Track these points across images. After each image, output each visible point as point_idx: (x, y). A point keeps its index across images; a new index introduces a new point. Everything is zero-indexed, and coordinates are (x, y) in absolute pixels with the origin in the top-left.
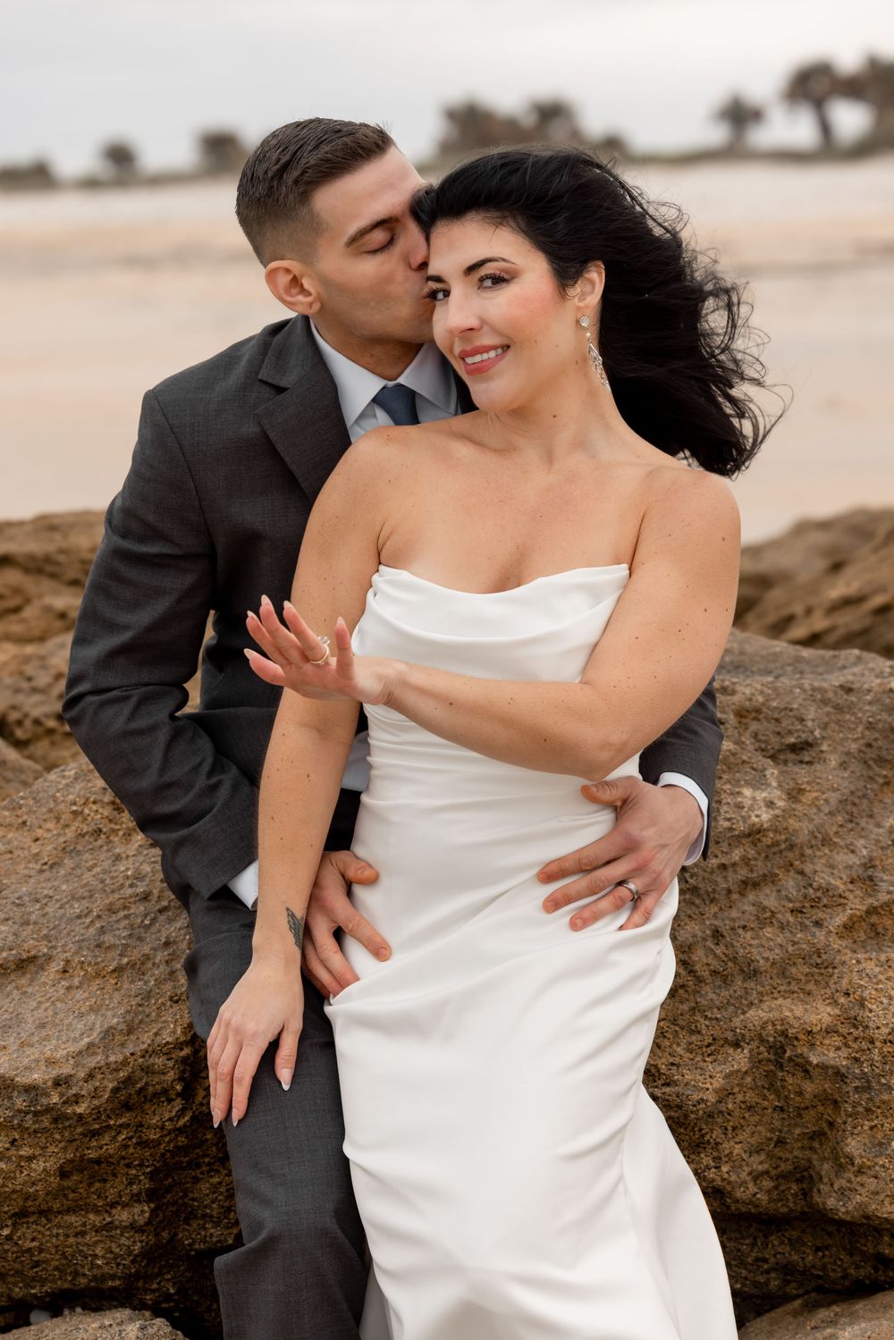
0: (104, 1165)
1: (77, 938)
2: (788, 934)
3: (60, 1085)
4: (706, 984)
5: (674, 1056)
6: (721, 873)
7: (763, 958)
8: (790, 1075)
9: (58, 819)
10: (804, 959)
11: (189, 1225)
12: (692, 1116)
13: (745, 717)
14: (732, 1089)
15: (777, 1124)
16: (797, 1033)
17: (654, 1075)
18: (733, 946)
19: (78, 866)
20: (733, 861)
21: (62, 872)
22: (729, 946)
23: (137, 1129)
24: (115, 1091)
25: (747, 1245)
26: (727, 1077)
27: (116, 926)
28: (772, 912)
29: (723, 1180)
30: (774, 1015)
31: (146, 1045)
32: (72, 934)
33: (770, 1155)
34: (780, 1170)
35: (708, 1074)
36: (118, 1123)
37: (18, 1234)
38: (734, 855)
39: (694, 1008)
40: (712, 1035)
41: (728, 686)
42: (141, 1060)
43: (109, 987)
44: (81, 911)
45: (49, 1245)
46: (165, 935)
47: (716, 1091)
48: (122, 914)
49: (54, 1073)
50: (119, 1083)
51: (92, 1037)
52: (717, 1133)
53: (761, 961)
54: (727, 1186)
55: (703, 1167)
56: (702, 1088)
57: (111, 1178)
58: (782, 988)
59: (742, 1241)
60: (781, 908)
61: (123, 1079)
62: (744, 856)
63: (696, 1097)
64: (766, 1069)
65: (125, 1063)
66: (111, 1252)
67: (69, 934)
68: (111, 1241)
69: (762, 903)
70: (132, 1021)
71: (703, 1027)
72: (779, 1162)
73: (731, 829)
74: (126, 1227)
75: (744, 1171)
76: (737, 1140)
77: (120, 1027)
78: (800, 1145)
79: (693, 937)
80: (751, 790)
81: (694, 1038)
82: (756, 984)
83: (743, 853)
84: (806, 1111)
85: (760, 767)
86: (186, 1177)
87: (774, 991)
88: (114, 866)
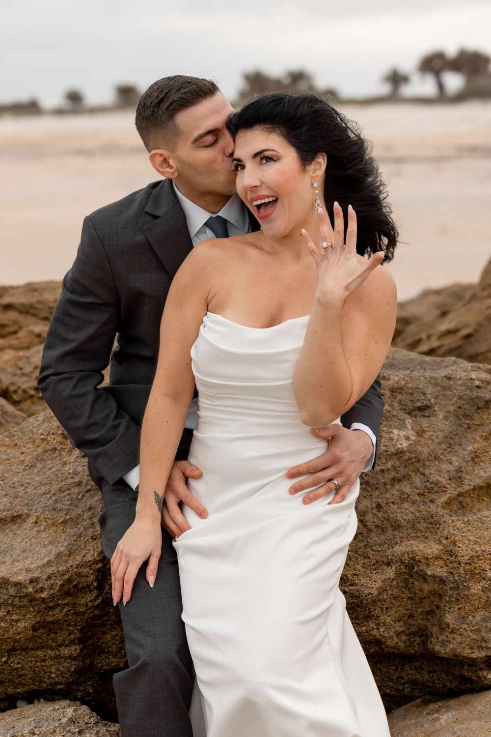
0: (56, 625)
1: (43, 505)
2: (416, 507)
3: (33, 582)
4: (373, 532)
5: (356, 570)
6: (381, 474)
7: (403, 519)
8: (416, 581)
9: (34, 442)
10: (424, 519)
11: (100, 657)
12: (365, 602)
13: (395, 392)
14: (386, 588)
15: (409, 606)
16: (420, 558)
17: (345, 580)
18: (387, 512)
19: (44, 467)
20: (387, 468)
21: (36, 470)
22: (385, 512)
23: (73, 606)
24: (62, 585)
26: (383, 581)
27: (63, 499)
28: (408, 495)
29: (381, 635)
30: (409, 549)
31: (78, 562)
32: (41, 503)
33: (405, 623)
34: (410, 630)
35: (373, 580)
36: (63, 603)
37: (11, 660)
38: (388, 464)
39: (366, 545)
40: (376, 559)
41: (386, 376)
42: (76, 570)
43: (59, 531)
44: (45, 491)
45: (27, 666)
46: (89, 504)
47: (377, 589)
48: (67, 492)
49: (30, 576)
50: (64, 582)
51: (50, 558)
52: (378, 611)
53: (402, 521)
54: (383, 639)
56: (370, 587)
57: (59, 631)
58: (413, 535)
59: (390, 668)
60: (413, 493)
61: (66, 580)
62: (393, 465)
63: (367, 592)
64: (404, 577)
65: (67, 571)
66: (59, 670)
67: (39, 503)
68: (59, 665)
69: (402, 490)
70: (71, 549)
71: (371, 555)
72: (410, 626)
73: (387, 451)
74: (67, 657)
75: (392, 631)
76: (388, 615)
77: (65, 552)
78: (421, 617)
79: (366, 507)
80: (397, 430)
81: (366, 561)
82: (399, 533)
83: (393, 464)
84: (425, 600)
85: (402, 419)
86: (99, 631)
87: (408, 536)
88: (63, 467)
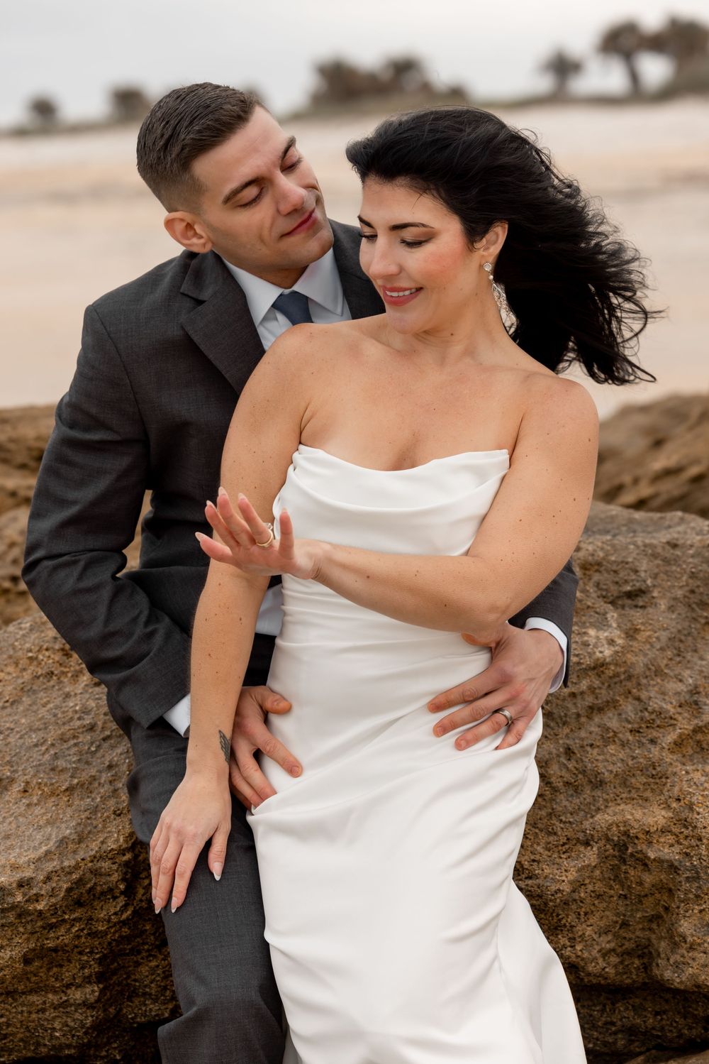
0: (60, 953)
1: (35, 763)
2: (628, 751)
3: (23, 886)
4: (561, 793)
5: (535, 854)
6: (571, 700)
7: (608, 771)
8: (632, 868)
9: (17, 664)
10: (641, 771)
11: (132, 1002)
12: (551, 904)
13: (590, 570)
14: (583, 881)
15: (622, 909)
16: (637, 833)
17: (520, 871)
18: (582, 761)
19: (34, 703)
20: (581, 690)
21: (21, 708)
22: (579, 761)
23: (88, 922)
24: (69, 890)
25: (598, 1011)
26: (579, 870)
27: (67, 752)
28: (614, 732)
29: (577, 957)
30: (618, 818)
31: (94, 852)
32: (31, 760)
33: (616, 936)
34: (624, 947)
35: (563, 869)
36: (71, 918)
38: (582, 685)
39: (551, 814)
40: (566, 836)
42: (91, 864)
43: (62, 804)
44: (38, 741)
45: (15, 1020)
46: (108, 759)
47: (571, 882)
48: (72, 742)
49: (18, 876)
50: (72, 884)
51: (49, 846)
52: (572, 918)
53: (606, 774)
54: (581, 962)
55: (560, 946)
56: (559, 881)
57: (66, 964)
58: (624, 796)
59: (593, 1008)
60: (621, 729)
61: (75, 881)
62: (591, 686)
63: (554, 888)
64: (612, 863)
65: (77, 867)
66: (67, 1026)
67: (28, 760)
68: (67, 1017)
69: (605, 725)
70: (82, 832)
71: (559, 829)
72: (623, 941)
73: (579, 663)
74: (79, 1005)
75: (595, 949)
76: (589, 924)
77: (72, 837)
78: (641, 926)
79: (549, 754)
80: (595, 630)
81: (551, 838)
82: (603, 793)
83: (590, 683)
84: (646, 898)
85: (602, 611)
86: (129, 962)
87: (617, 798)
88: (64, 702)
